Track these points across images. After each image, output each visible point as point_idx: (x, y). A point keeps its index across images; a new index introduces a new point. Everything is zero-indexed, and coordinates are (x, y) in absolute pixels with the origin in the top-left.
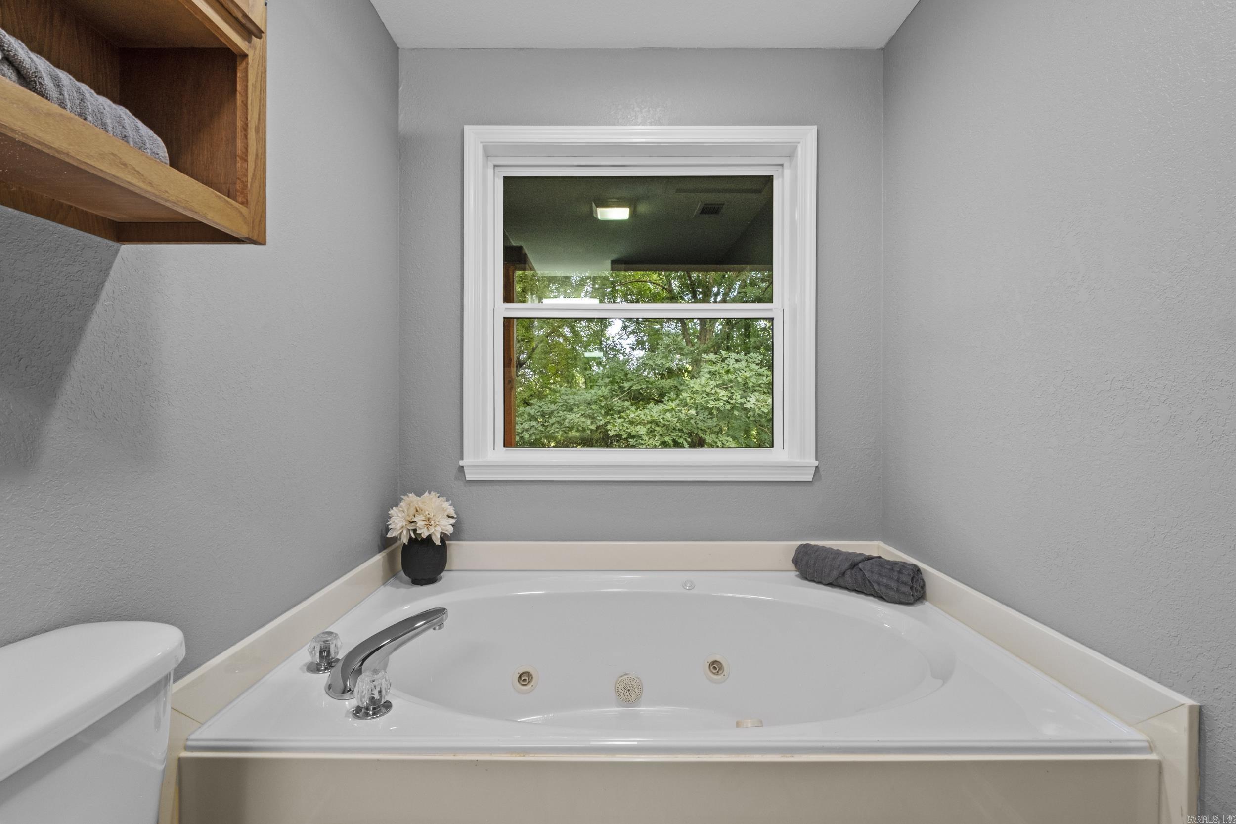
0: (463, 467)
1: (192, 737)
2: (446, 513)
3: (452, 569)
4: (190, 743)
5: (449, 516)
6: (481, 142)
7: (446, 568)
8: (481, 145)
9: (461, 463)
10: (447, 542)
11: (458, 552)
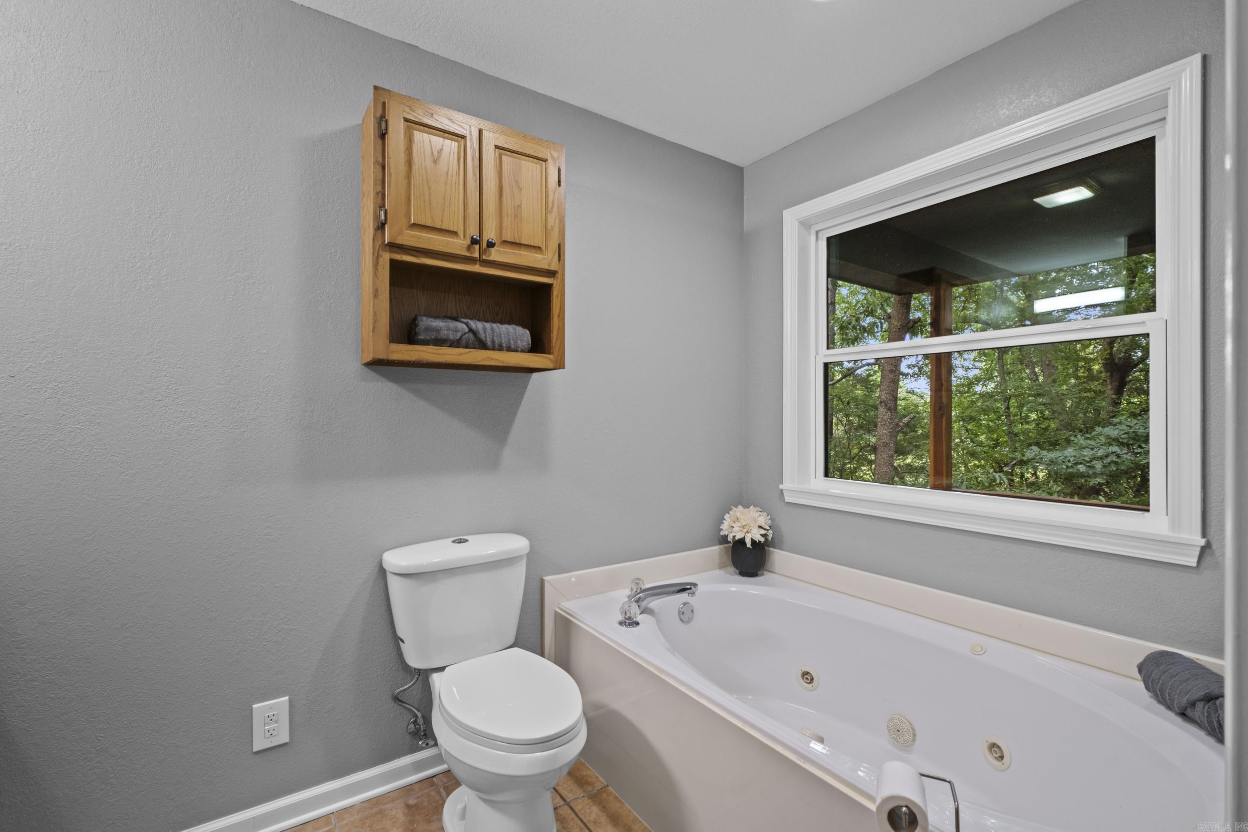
0: (782, 490)
1: (562, 603)
2: (757, 524)
3: (770, 570)
4: (560, 606)
5: (760, 527)
6: (796, 220)
7: (764, 568)
8: (797, 222)
9: (781, 487)
10: (766, 548)
11: (778, 557)
